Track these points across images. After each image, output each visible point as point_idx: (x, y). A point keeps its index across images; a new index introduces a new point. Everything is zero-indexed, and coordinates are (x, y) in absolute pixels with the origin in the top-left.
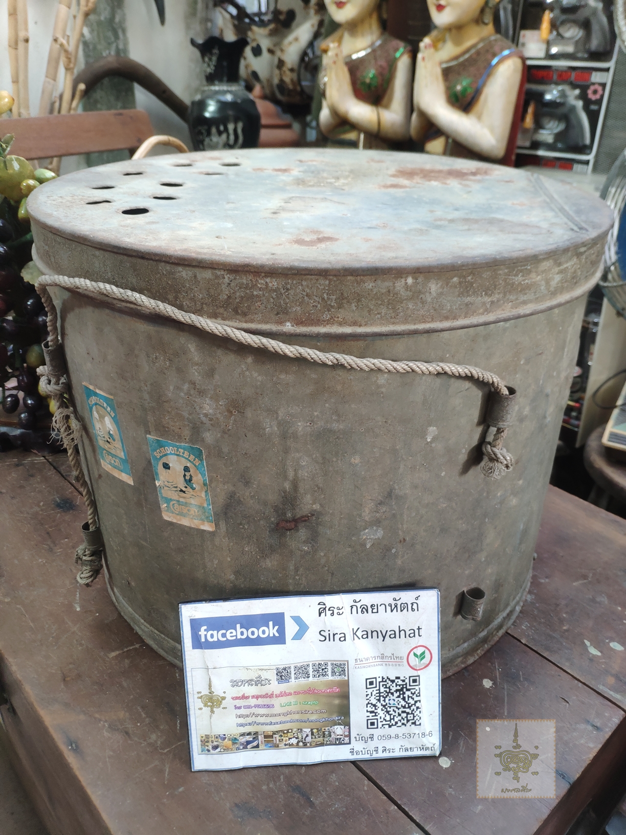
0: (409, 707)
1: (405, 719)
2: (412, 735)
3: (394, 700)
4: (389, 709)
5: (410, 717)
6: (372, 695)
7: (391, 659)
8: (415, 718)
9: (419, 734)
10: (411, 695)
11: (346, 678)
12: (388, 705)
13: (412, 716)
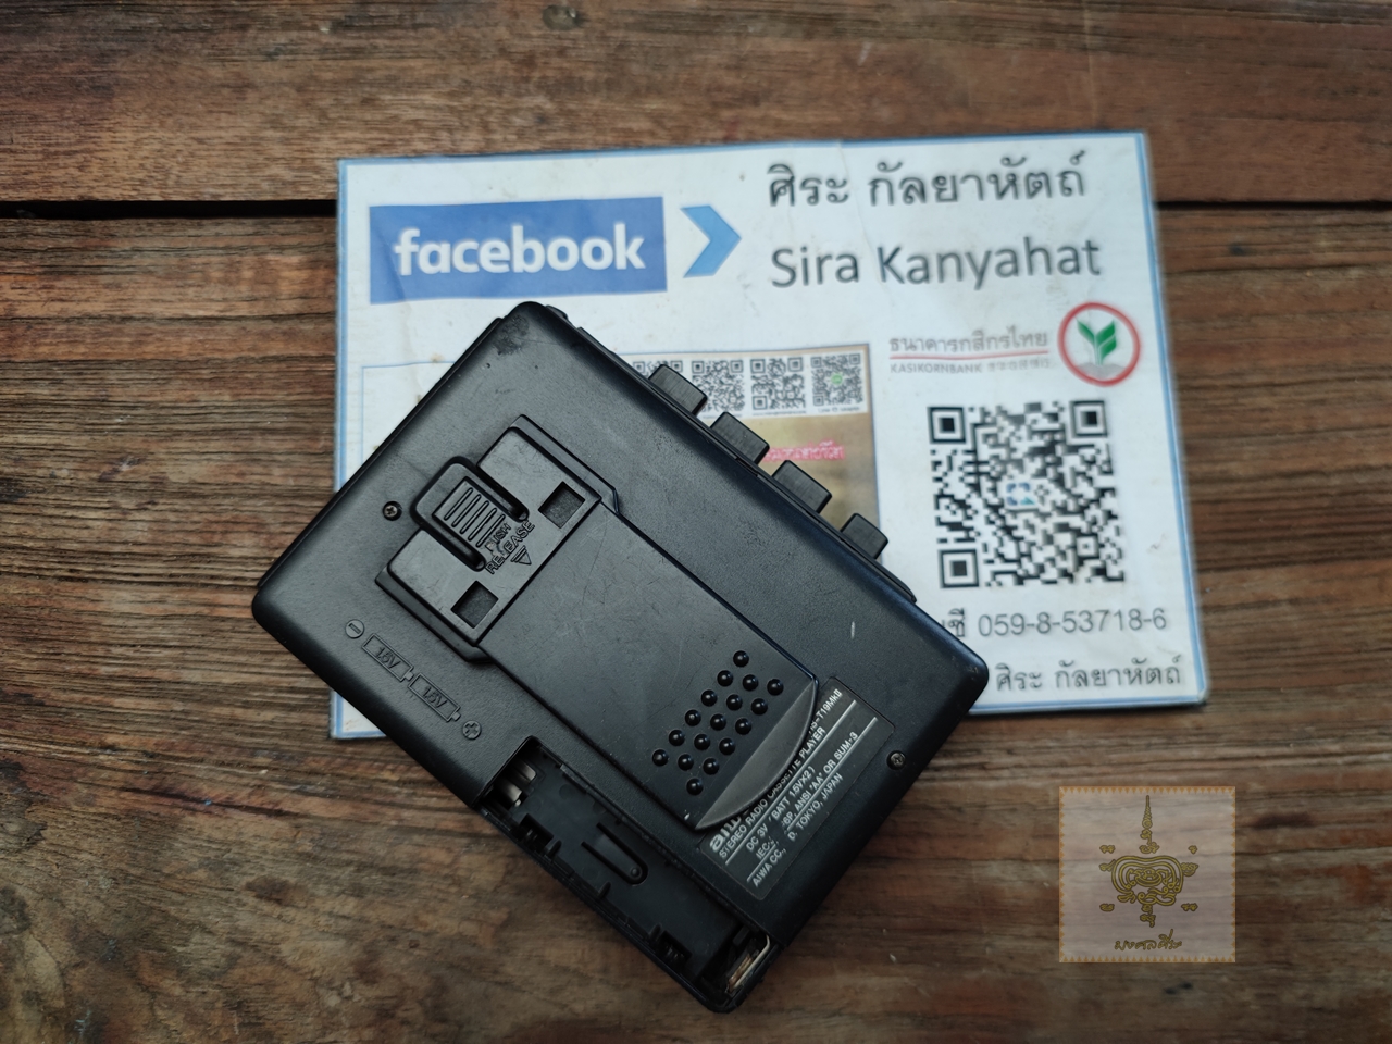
0: (1081, 511)
1: (1070, 553)
2: (1098, 618)
3: (1027, 486)
4: (1011, 521)
5: (1086, 546)
6: (951, 467)
7: (1008, 345)
8: (1104, 553)
9: (1119, 614)
10: (1083, 468)
11: (863, 407)
12: (1008, 506)
13: (1090, 541)
